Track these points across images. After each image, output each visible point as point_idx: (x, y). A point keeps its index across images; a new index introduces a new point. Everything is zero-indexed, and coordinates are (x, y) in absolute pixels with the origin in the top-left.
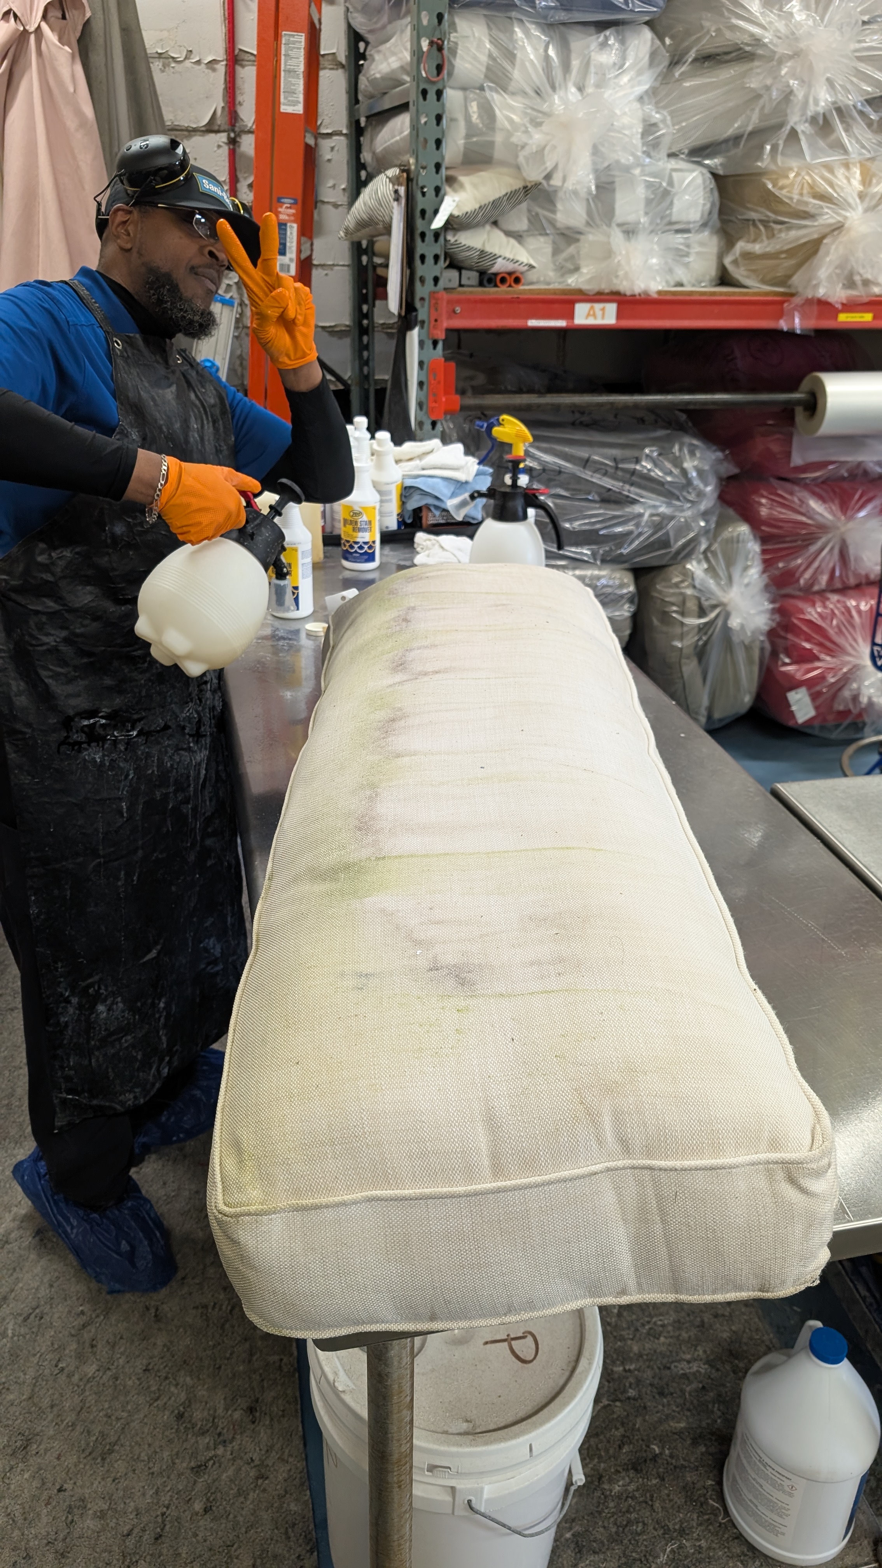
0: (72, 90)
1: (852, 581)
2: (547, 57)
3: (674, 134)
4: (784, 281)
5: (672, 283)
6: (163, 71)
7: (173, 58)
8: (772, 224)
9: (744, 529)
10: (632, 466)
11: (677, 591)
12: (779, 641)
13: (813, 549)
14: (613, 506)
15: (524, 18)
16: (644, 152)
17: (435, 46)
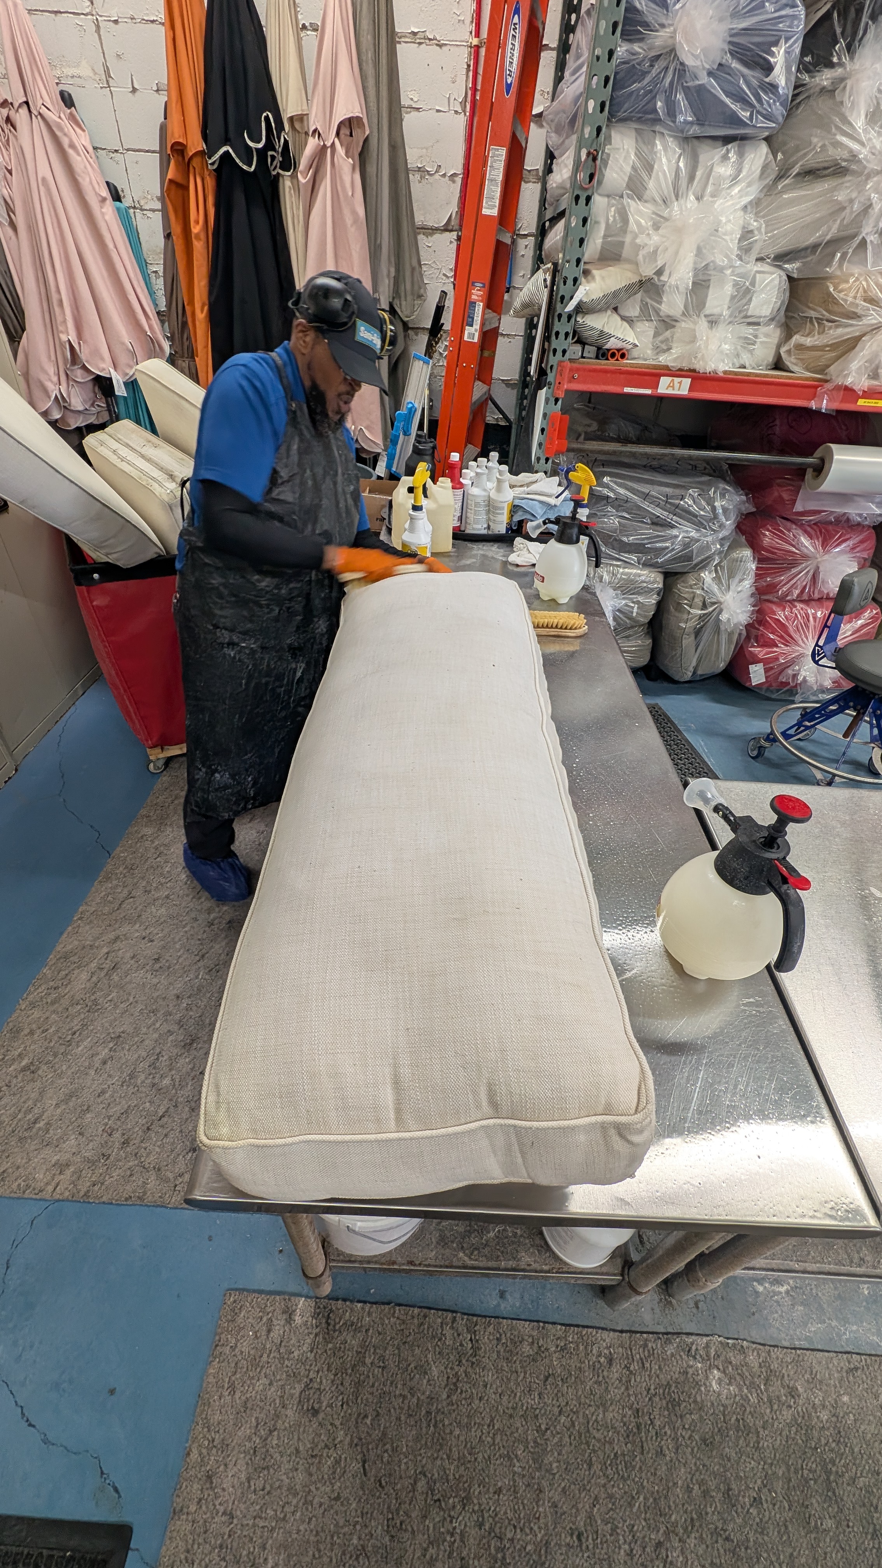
0: (350, 194)
1: (816, 596)
2: (678, 168)
3: (765, 241)
4: (822, 370)
5: (738, 365)
6: (420, 182)
7: (428, 171)
8: (825, 322)
9: (747, 553)
10: (677, 502)
11: (691, 590)
12: (754, 632)
13: (794, 571)
14: (659, 528)
15: (665, 132)
16: (737, 256)
17: (591, 156)
